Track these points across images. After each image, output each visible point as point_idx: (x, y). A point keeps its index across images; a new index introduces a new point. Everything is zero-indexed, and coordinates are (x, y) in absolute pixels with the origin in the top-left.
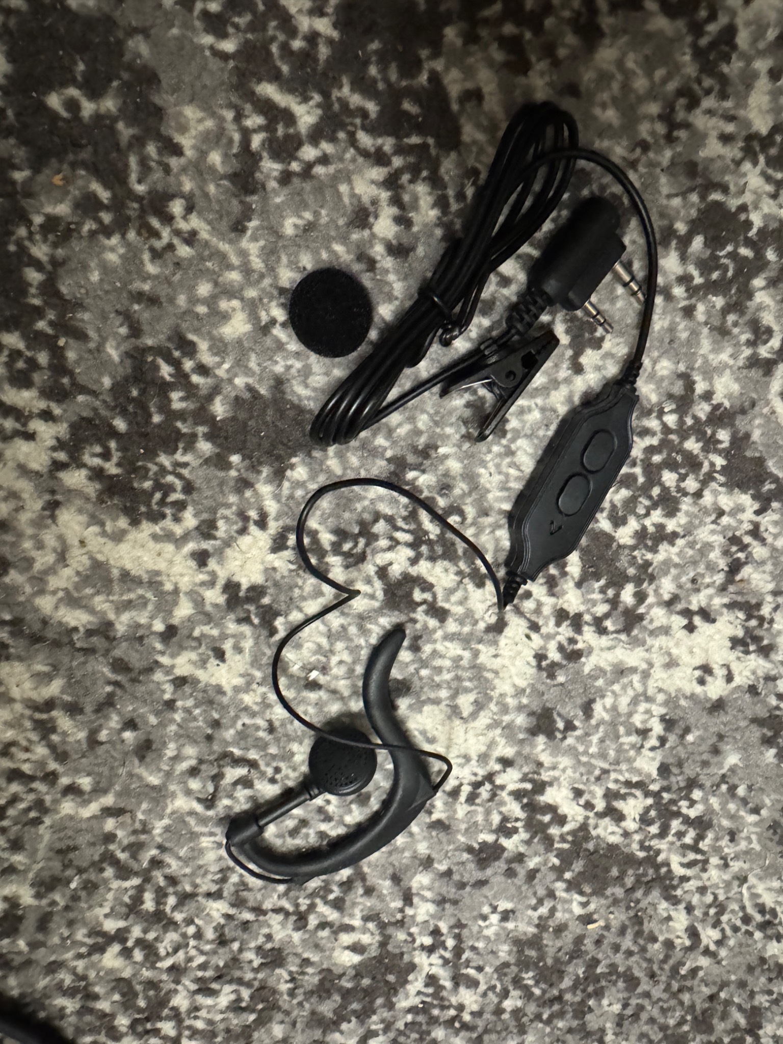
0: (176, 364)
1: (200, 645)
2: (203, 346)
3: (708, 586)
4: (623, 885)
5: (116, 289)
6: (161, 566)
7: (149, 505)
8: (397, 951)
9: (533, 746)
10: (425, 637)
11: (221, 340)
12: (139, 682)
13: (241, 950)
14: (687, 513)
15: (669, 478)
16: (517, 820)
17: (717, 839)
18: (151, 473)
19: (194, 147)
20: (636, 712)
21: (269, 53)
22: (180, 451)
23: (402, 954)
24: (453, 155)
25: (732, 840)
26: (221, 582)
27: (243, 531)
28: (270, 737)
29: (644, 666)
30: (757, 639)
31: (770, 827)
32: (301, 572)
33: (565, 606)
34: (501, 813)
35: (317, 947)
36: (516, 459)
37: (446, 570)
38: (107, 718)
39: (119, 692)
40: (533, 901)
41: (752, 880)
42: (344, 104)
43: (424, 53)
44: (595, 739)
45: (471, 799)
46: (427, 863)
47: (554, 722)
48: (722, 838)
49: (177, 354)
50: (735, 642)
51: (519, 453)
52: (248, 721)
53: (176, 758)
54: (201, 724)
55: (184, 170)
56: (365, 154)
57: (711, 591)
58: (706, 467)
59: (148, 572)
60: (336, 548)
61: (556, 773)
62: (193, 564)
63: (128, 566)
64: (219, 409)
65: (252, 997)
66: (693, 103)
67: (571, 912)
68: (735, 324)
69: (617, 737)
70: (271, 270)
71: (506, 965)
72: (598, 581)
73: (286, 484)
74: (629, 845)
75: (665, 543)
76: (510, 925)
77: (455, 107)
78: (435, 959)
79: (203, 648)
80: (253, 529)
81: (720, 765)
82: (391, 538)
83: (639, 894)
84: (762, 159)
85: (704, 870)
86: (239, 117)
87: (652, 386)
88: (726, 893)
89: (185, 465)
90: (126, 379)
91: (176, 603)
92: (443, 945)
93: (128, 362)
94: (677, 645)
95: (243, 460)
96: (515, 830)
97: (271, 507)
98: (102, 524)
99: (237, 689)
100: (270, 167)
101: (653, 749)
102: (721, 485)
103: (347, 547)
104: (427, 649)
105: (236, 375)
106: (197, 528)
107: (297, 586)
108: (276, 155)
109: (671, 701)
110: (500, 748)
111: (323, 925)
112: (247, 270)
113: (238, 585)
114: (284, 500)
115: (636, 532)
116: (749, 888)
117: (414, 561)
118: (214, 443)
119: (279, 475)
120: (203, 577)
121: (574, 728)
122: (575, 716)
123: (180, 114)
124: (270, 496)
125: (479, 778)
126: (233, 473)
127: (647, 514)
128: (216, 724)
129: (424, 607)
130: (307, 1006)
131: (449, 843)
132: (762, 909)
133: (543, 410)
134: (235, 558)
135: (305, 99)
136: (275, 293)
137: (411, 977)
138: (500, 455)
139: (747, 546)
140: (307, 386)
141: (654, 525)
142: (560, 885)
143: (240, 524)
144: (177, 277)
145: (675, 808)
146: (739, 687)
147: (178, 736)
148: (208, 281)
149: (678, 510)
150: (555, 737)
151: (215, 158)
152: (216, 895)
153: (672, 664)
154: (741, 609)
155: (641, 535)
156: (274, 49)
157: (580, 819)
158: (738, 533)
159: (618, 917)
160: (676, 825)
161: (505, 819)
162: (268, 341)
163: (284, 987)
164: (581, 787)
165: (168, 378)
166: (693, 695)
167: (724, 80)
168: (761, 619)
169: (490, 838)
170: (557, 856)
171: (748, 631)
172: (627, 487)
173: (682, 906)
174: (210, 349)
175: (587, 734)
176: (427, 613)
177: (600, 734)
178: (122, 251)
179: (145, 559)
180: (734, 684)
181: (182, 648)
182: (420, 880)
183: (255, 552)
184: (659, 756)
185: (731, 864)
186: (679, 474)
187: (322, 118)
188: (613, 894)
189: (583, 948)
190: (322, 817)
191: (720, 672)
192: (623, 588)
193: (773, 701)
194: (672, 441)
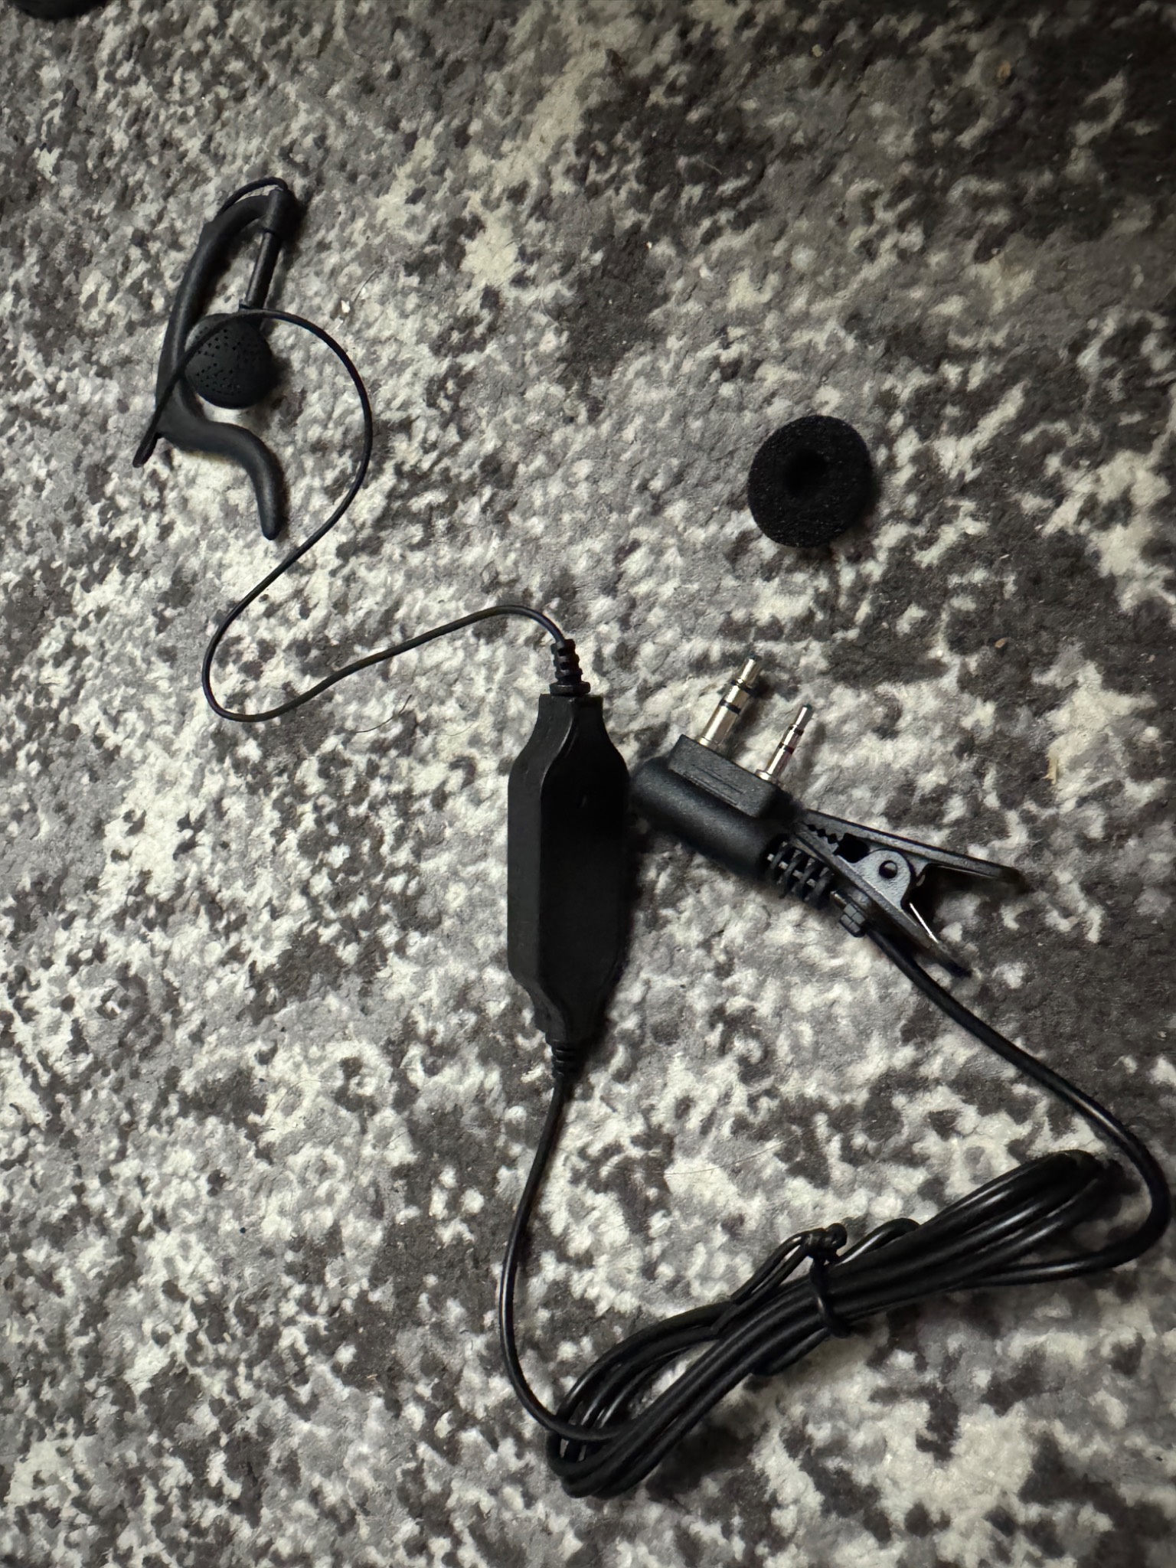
3: (213, 864)
10: (322, 462)
14: (295, 864)
15: (338, 855)
19: (979, 279)
20: (140, 716)
23: (63, 352)
26: (484, 215)
27: (521, 253)
30: (136, 910)
32: (451, 319)
35: (112, 253)
37: (372, 510)
42: (950, 516)
45: (154, 477)
46: (123, 405)
47: (175, 606)
49: (743, 204)
50: (144, 877)
54: (360, 158)
55: (956, 258)
57: (205, 865)
58: (330, 913)
59: (532, 123)
62: (516, 182)
63: (547, 100)
64: (660, 250)
70: (786, 356)
73: (544, 320)
75: (278, 822)
76: (29, 489)
78: (42, 390)
79: (431, 178)
80: (519, 266)
81: (47, 809)
82: (434, 445)
89: (618, 191)
90: (740, 129)
91: (487, 152)
92: (49, 403)
93: (759, 136)
94: (177, 799)
95: (593, 268)
97: (530, 296)
98: (603, 74)
99: (374, 212)
100: (908, 383)
101: (97, 725)
102: (302, 927)
103: (450, 385)
104: (310, 463)
105: (687, 281)
106: (548, 195)
107: (440, 311)
108: (919, 396)
109: (128, 767)
110: (183, 528)
111: (127, 264)
112: (800, 321)
113: (473, 236)
114: (530, 313)
115: (305, 787)
118: (626, 233)
119: (557, 312)
120: (498, 191)
121: (159, 630)
122: (169, 636)
123: (1026, 266)
124: (542, 295)
126: (585, 253)
127: (316, 809)
128: (352, 178)
133: (481, 700)
134: (500, 237)
135: (977, 457)
136: (757, 355)
137: (41, 358)
139: (227, 938)
140: (637, 375)
141: (303, 814)
143: (530, 251)
144: (830, 221)
145: (35, 734)
146: (103, 866)
147: (361, 129)
148: (810, 265)
149: (303, 854)
150: (161, 602)
151: (952, 307)
154: (171, 898)
155: (300, 793)
157: (78, 608)
158: (244, 928)
160: (21, 729)
161: (118, 513)
162: (706, 332)
163: (98, 207)
164: (105, 619)
165: (721, 187)
167: (759, 1136)
168: (151, 926)
170: (60, 567)
172: (353, 789)
174: (729, 250)
175: (146, 645)
177: (139, 662)
178: (892, 151)
179: (546, 123)
180: (108, 859)
181: (441, 151)
184: (87, 731)
186: (338, 871)
187: (945, 476)
191: (126, 845)
192: (260, 745)
193: (71, 907)
194: (375, 875)
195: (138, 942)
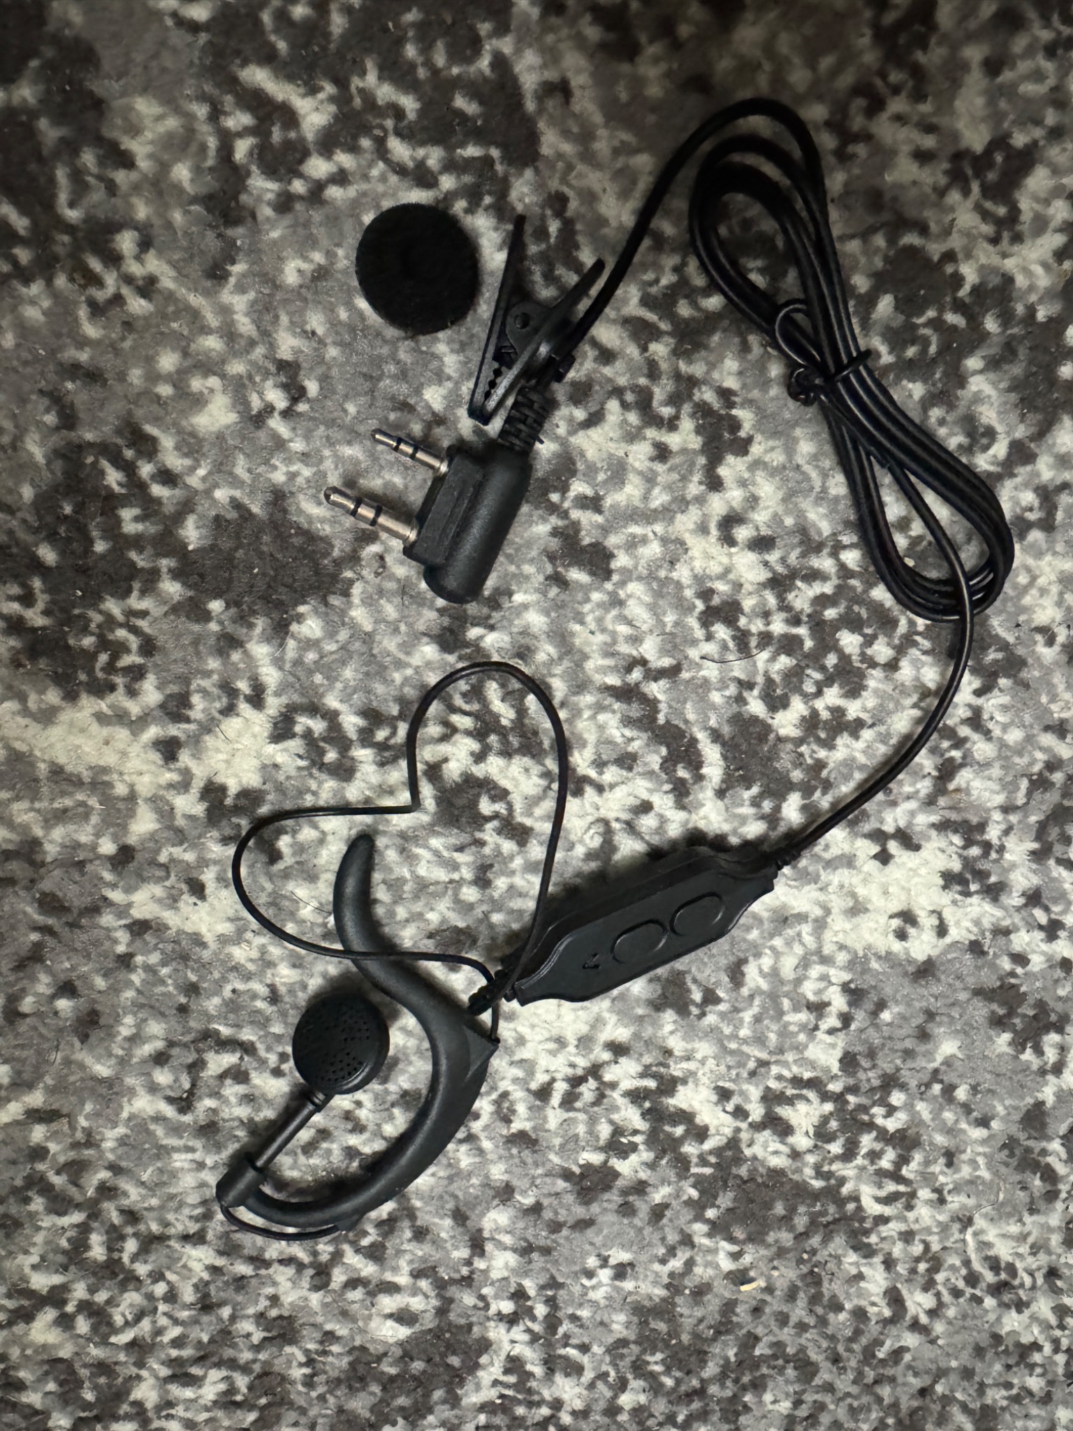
0: (129, 469)
1: (168, 873)
2: (167, 442)
3: (908, 798)
4: (791, 1229)
5: (37, 359)
6: (110, 759)
7: (90, 673)
8: (462, 1321)
9: (657, 1025)
10: (496, 866)
11: (193, 434)
12: (81, 927)
13: (233, 1318)
14: (876, 691)
15: (849, 641)
16: (636, 1132)
17: (927, 1163)
18: (93, 625)
19: (150, 156)
20: (806, 978)
21: (258, 23)
22: (135, 594)
23: (470, 1327)
24: (529, 174)
25: (950, 1164)
26: (197, 784)
27: (229, 710)
28: (274, 1008)
29: (818, 912)
30: (981, 875)
31: (1004, 1146)
32: (314, 771)
33: (702, 825)
34: (611, 1122)
35: (345, 1314)
36: (626, 612)
37: (527, 770)
38: (34, 979)
39: (50, 942)
40: (661, 1251)
41: (980, 1222)
42: (369, 98)
43: (484, 28)
44: (747, 1016)
45: (569, 1101)
46: (505, 1193)
47: (689, 991)
48: (935, 1161)
49: (129, 454)
50: (949, 879)
51: (631, 602)
52: (240, 986)
53: (135, 1039)
54: (171, 988)
55: (136, 188)
56: (401, 170)
57: (912, 805)
58: (903, 628)
59: (91, 768)
60: (366, 737)
61: (691, 1066)
62: (156, 757)
63: (62, 760)
64: (192, 533)
65: (251, 1388)
66: (876, 105)
67: (717, 1267)
68: (942, 422)
69: (781, 1013)
70: (266, 335)
71: (623, 1343)
72: (748, 788)
73: (291, 644)
74: (798, 1171)
75: (845, 735)
76: (628, 1285)
77: (530, 106)
78: (518, 1333)
79: (173, 878)
80: (244, 707)
81: (929, 1055)
82: (446, 723)
83: (815, 1241)
84: (975, 188)
85: (909, 1207)
86: (216, 114)
87: (822, 510)
88: (941, 1241)
89: (144, 614)
90: (55, 488)
91: (131, 813)
92: (530, 1313)
93: (58, 465)
94: (865, 881)
95: (228, 606)
96: (633, 1148)
97: (271, 676)
98: (22, 698)
99: (223, 940)
100: (262, 186)
101: (831, 1032)
102: (925, 653)
103: (381, 735)
104: (501, 883)
105: (216, 486)
106: (162, 706)
107: (308, 790)
108: (271, 171)
109: (857, 963)
110: (609, 1027)
111: (353, 1283)
112: (229, 334)
113: (223, 789)
114: (288, 666)
115: (803, 719)
116: (975, 1234)
117: (479, 757)
118: (184, 584)
119: (280, 630)
120: (170, 776)
121: (718, 1001)
122: (718, 983)
123: (131, 109)
124: (267, 661)
125: (580, 1072)
126: (214, 627)
127: (819, 693)
128: (192, 990)
129: (495, 823)
130: (331, 1400)
131: (536, 1165)
132: (994, 1264)
133: (664, 541)
134: (218, 750)
135: (313, 90)
136: (273, 368)
137: (484, 1360)
138: (600, 605)
139: (965, 740)
140: (319, 503)
141: (828, 708)
142: (699, 1228)
143: (225, 700)
144: (127, 344)
145: (866, 1118)
146: (955, 944)
147: (138, 1006)
148: (173, 350)
149: (864, 688)
150: (689, 1013)
151: (182, 173)
152: (198, 1238)
153: (857, 909)
154: (956, 831)
155: (811, 723)
156: (266, 17)
157: (728, 1131)
158: (950, 722)
159: (786, 1274)
160: (867, 1141)
161: (618, 1131)
162: (262, 435)
163: (298, 1373)
164: (727, 1085)
165: (116, 488)
166: (889, 953)
167: (917, 73)
168: (987, 846)
169: (596, 1158)
170: (694, 1186)
171: (967, 863)
172: (789, 655)
173: (877, 1260)
174: (177, 448)
175: (736, 1010)
176: (499, 832)
177: (755, 1009)
178: (46, 304)
179: (87, 749)
180: (948, 940)
181: (142, 879)
182: (496, 1219)
183: (246, 741)
184: (840, 1041)
185: (949, 1198)
186: (864, 636)
187: (336, 117)
188: (777, 1241)
189: (735, 1319)
190: (350, 1126)
191: (928, 922)
192: (785, 800)
193: (1006, 964)
194: (853, 588)
195: (1007, 856)
